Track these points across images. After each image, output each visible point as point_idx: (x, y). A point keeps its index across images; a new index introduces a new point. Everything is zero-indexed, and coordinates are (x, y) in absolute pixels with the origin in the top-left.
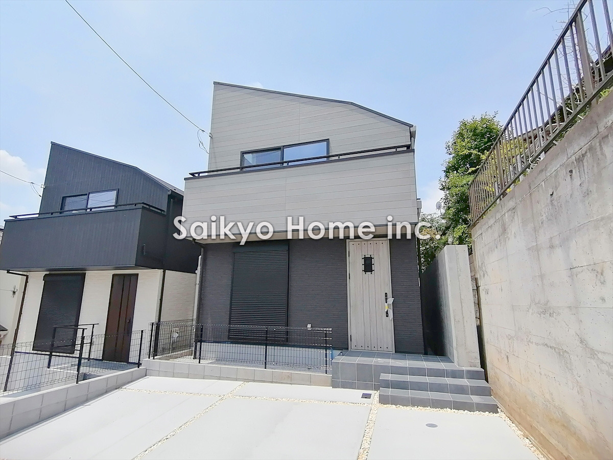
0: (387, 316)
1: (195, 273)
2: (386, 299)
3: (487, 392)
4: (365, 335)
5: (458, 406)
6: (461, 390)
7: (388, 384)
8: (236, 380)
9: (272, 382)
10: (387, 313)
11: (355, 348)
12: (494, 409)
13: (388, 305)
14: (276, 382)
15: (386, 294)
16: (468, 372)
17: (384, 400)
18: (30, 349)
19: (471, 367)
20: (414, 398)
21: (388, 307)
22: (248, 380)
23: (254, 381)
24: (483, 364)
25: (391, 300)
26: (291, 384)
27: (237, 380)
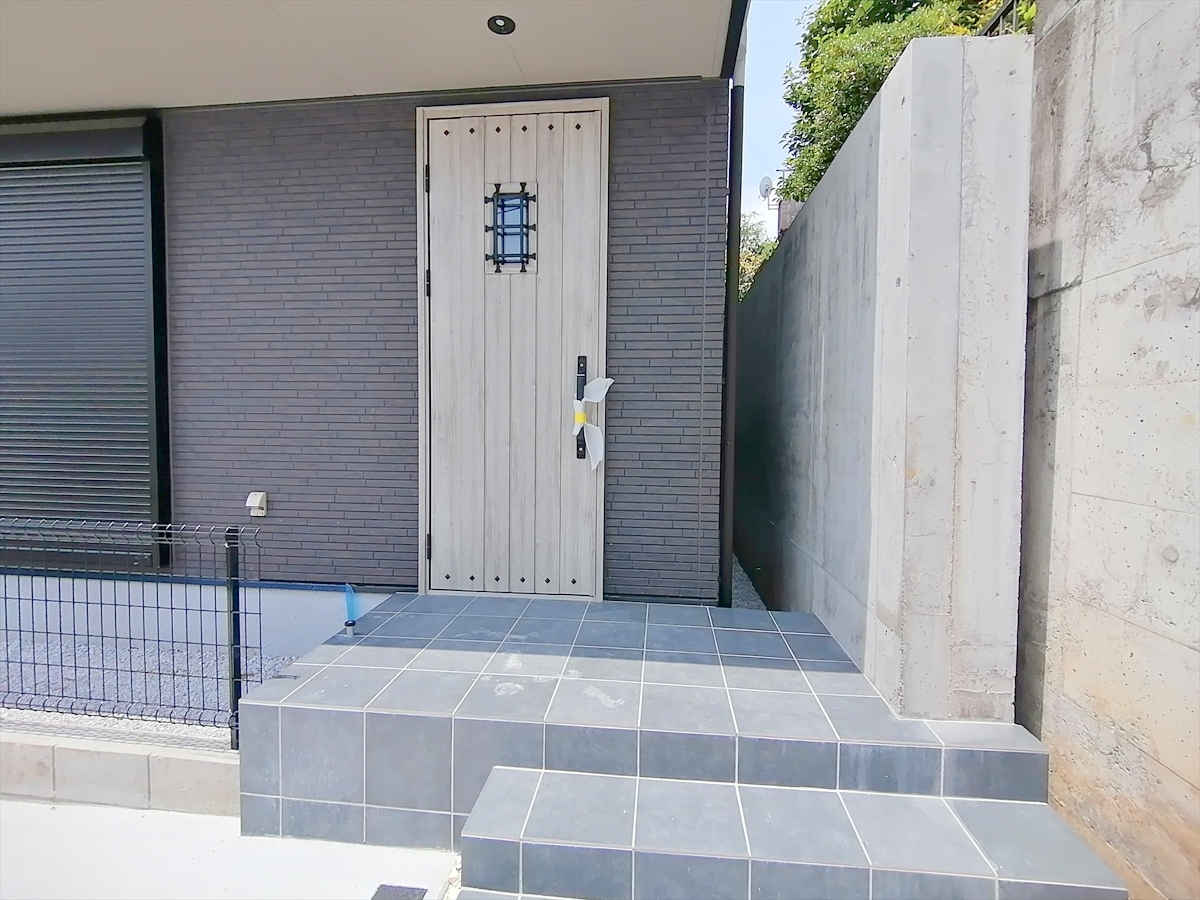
0: (581, 455)
2: (582, 383)
4: (485, 534)
10: (581, 442)
11: (447, 584)
13: (588, 409)
15: (582, 359)
16: (964, 754)
19: (965, 716)
21: (584, 415)
26: (52, 801)
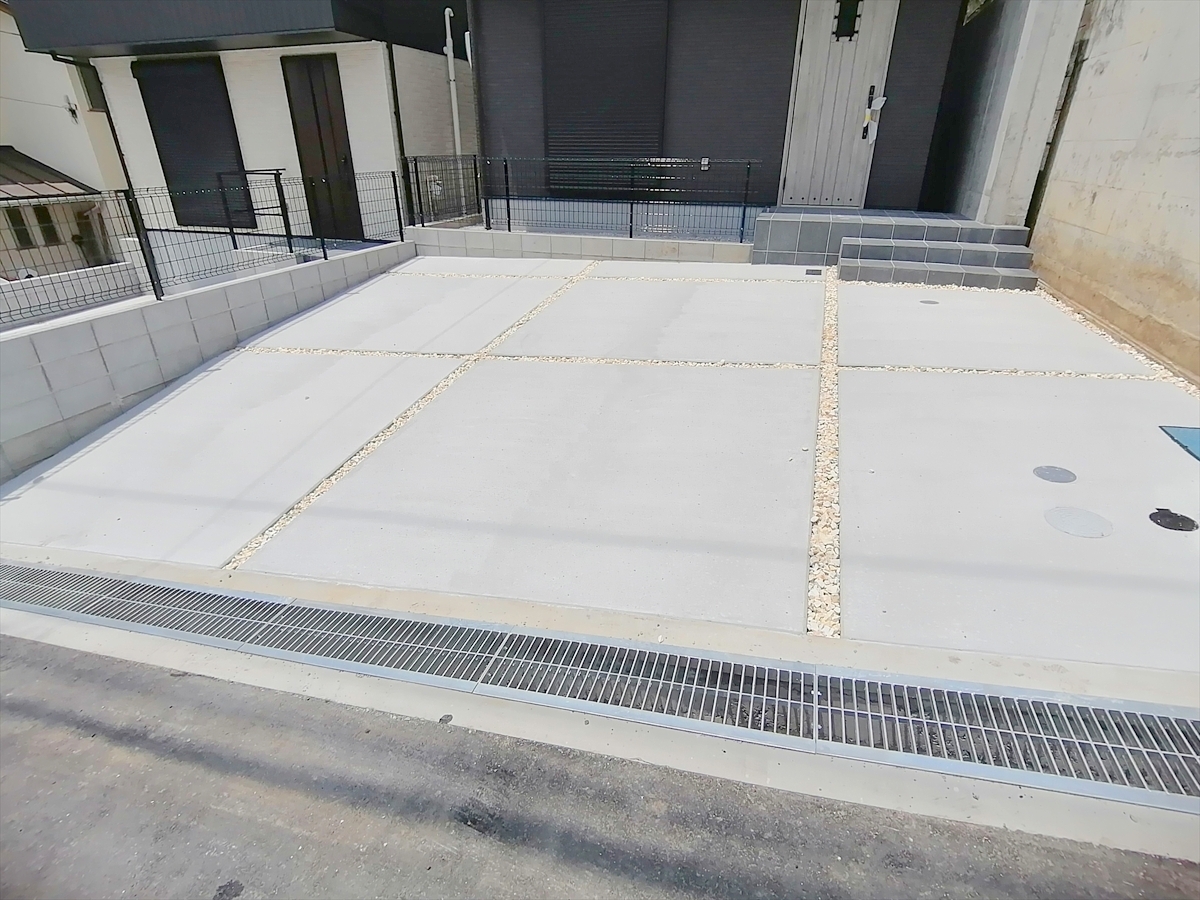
0: (865, 137)
1: (443, 54)
2: (870, 100)
3: (1026, 262)
4: (812, 177)
5: (970, 281)
6: (982, 259)
7: (853, 252)
8: (580, 257)
9: (644, 259)
10: (865, 130)
11: (791, 202)
12: (1029, 285)
13: (872, 112)
14: (652, 260)
15: (873, 87)
16: (1001, 231)
17: (846, 275)
18: (172, 223)
19: (1006, 224)
20: (900, 270)
21: (870, 116)
22: (603, 258)
23: (613, 258)
24: (1030, 220)
25: (879, 102)
26: (677, 261)
27: (581, 259)
